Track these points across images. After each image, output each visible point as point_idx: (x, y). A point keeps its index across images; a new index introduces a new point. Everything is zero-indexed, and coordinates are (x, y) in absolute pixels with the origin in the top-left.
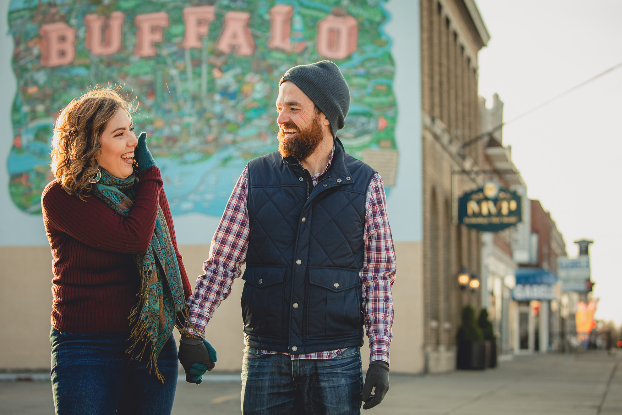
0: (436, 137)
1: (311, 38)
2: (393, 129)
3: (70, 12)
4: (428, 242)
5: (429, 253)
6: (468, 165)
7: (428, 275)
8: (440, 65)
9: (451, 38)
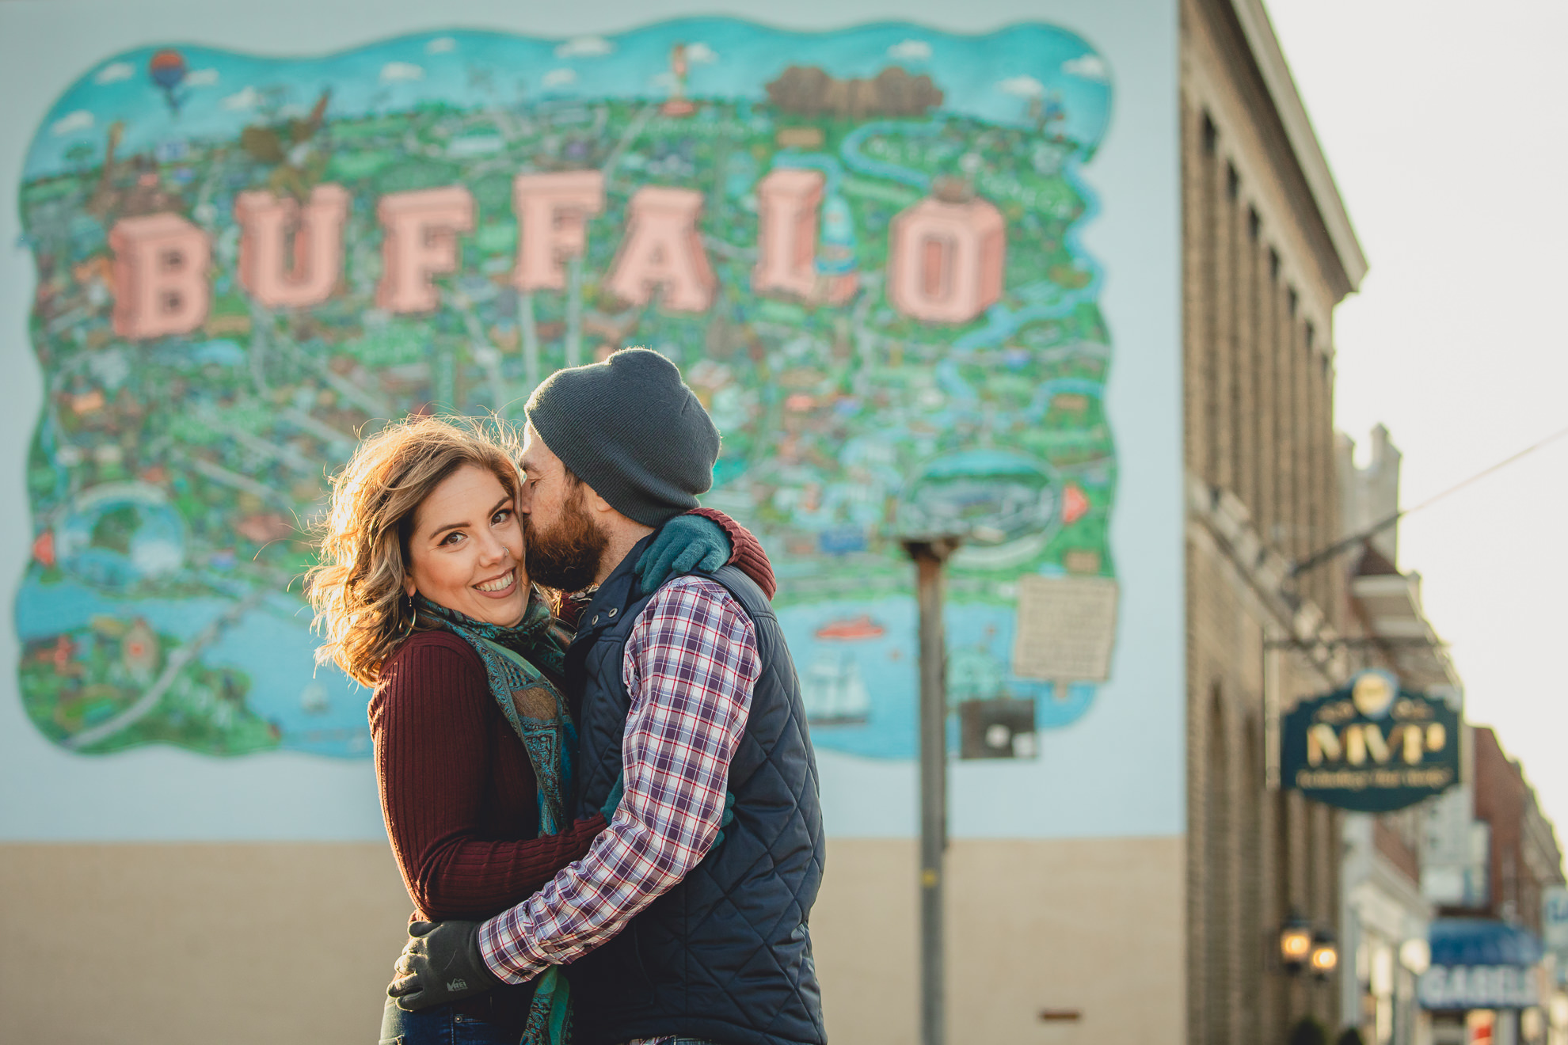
0: (1224, 544)
1: (873, 263)
2: (1103, 521)
3: (194, 186)
4: (1201, 838)
5: (1202, 870)
6: (1306, 623)
7: (1201, 929)
8: (1234, 340)
9: (1264, 266)
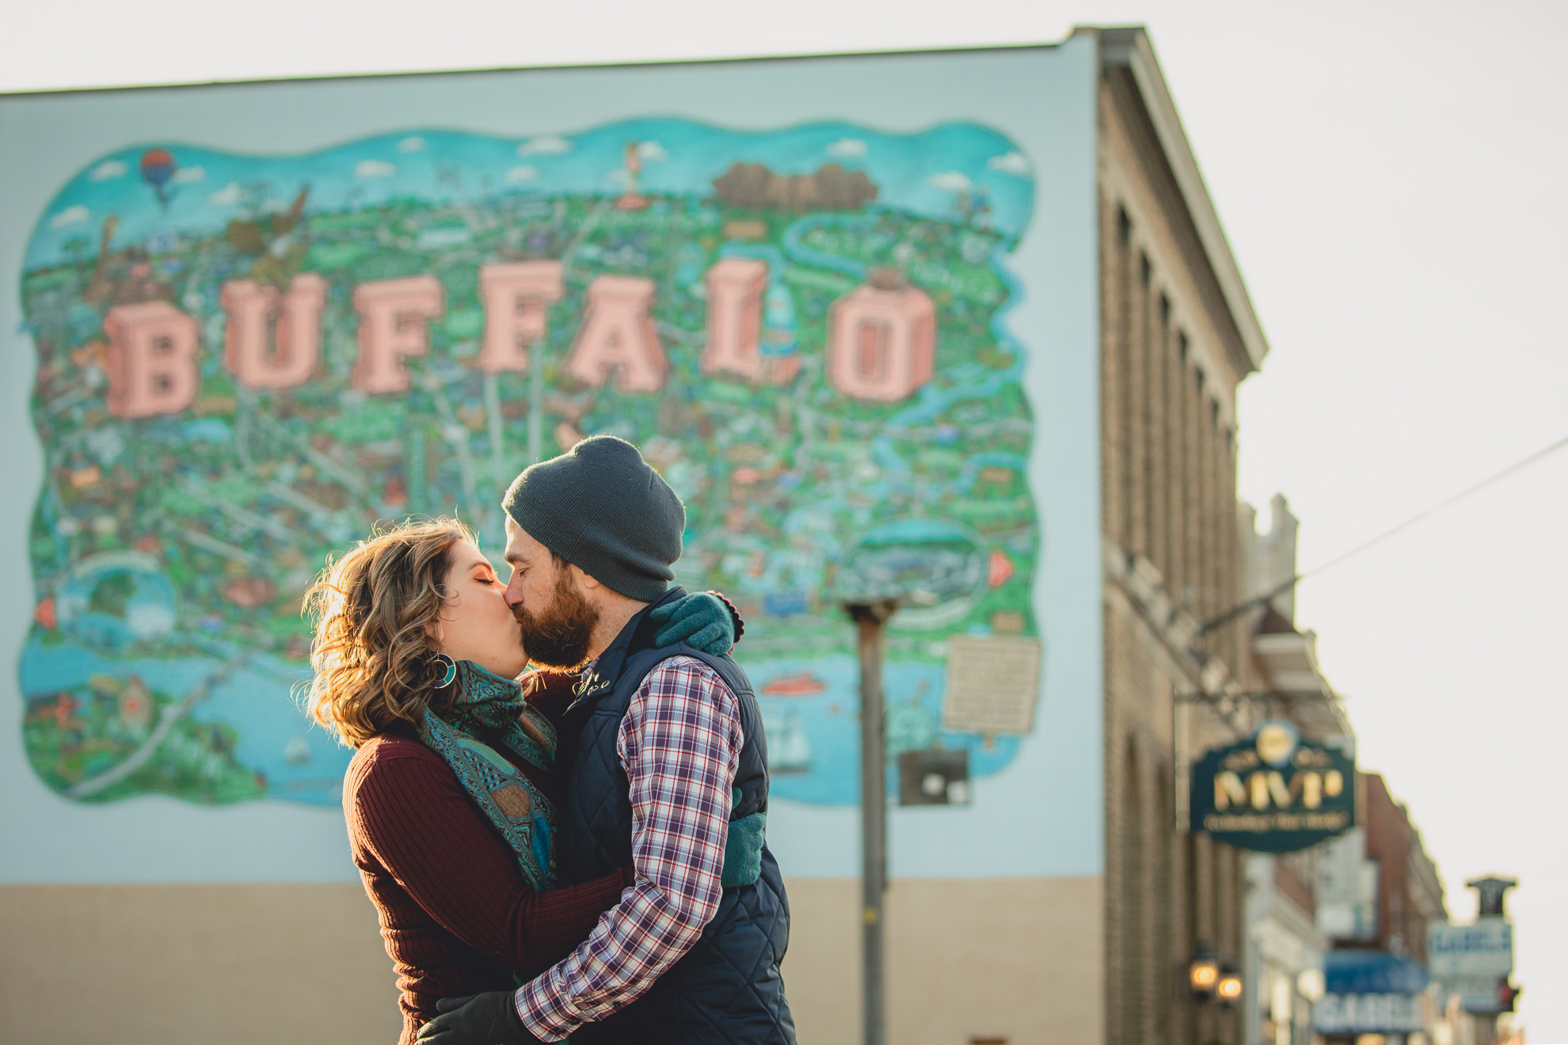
0: (1138, 606)
1: (813, 346)
2: (1027, 584)
3: (183, 275)
4: (1118, 877)
5: (1119, 908)
6: (1213, 679)
7: (1118, 962)
8: (1147, 418)
9: (1174, 348)
